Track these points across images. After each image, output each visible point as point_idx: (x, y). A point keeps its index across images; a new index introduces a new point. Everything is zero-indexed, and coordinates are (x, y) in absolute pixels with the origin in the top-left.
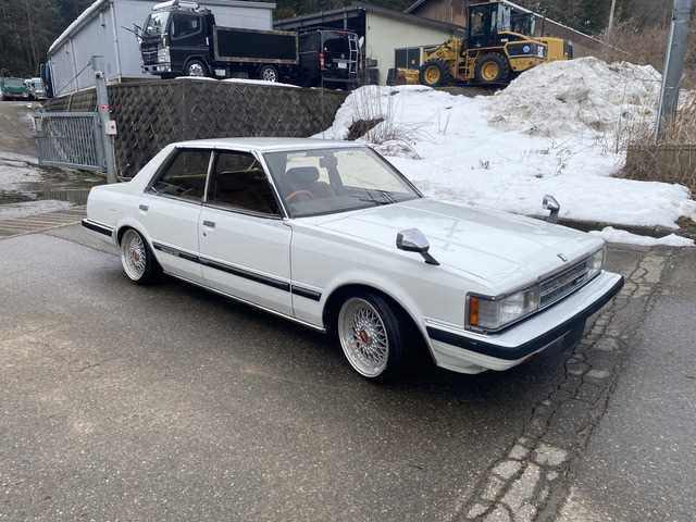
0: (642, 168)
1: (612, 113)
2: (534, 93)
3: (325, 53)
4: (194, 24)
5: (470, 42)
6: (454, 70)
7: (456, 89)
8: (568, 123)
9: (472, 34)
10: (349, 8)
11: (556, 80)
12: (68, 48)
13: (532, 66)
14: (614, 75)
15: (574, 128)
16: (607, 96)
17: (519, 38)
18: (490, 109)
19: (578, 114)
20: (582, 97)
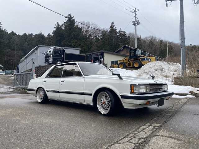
0: (179, 82)
1: (170, 74)
2: (148, 69)
3: (93, 60)
4: (59, 52)
5: (131, 58)
6: (127, 65)
7: (128, 69)
8: (159, 76)
9: (131, 56)
10: (99, 52)
11: (154, 66)
12: (25, 60)
13: (147, 63)
14: (169, 65)
15: (160, 77)
16: (168, 70)
17: (143, 57)
18: (137, 73)
19: (161, 74)
20: (162, 70)
